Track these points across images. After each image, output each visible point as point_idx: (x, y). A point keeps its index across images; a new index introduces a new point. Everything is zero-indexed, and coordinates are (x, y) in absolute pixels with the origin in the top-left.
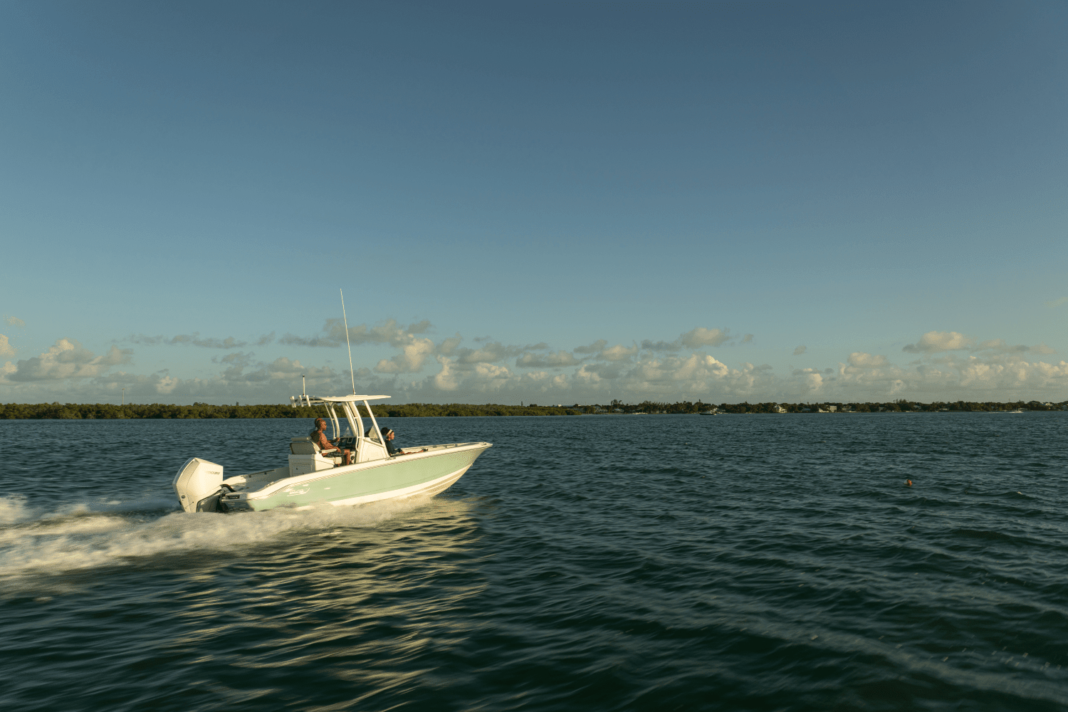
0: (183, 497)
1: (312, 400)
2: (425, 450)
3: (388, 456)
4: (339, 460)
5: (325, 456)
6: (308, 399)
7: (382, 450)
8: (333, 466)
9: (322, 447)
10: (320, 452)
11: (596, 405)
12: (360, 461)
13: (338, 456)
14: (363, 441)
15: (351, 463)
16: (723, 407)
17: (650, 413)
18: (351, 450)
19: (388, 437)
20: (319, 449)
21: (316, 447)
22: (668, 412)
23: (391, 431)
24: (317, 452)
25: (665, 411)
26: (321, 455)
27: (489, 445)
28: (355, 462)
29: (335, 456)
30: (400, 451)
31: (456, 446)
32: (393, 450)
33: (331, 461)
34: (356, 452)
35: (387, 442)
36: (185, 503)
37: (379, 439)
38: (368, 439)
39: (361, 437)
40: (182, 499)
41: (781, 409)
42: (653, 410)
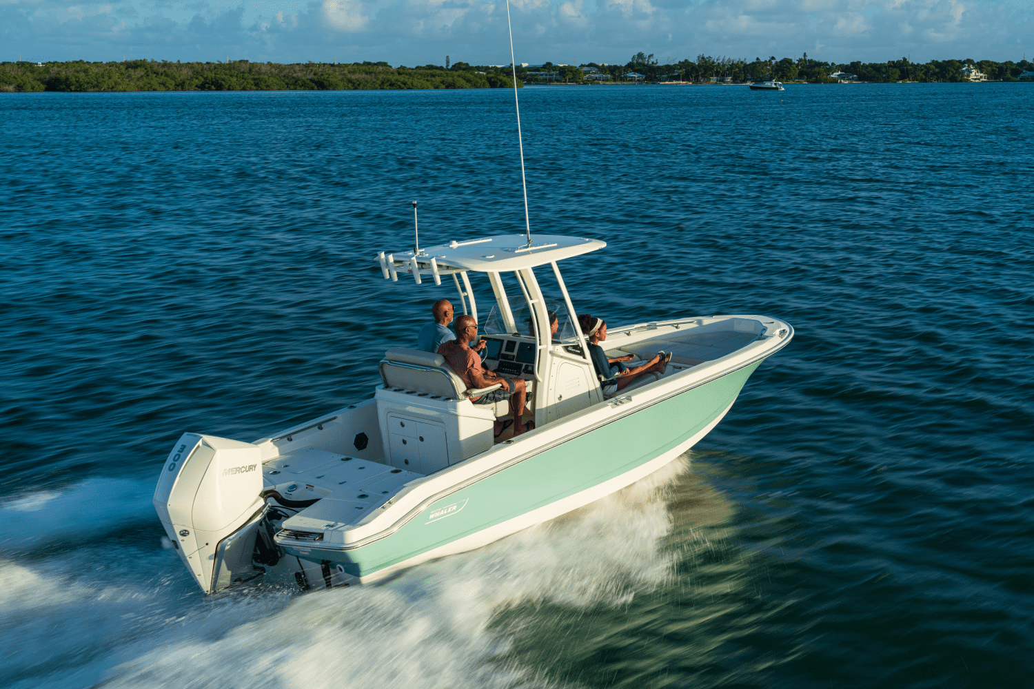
0: (183, 534)
7: (588, 372)
10: (467, 395)
11: (591, 65)
13: (502, 399)
14: (549, 356)
16: (853, 70)
17: (697, 81)
18: (525, 379)
19: (593, 338)
20: (466, 389)
22: (735, 80)
23: (600, 321)
24: (463, 396)
25: (729, 79)
26: (469, 400)
29: (496, 400)
34: (536, 381)
36: (188, 547)
37: (580, 346)
38: (559, 348)
39: (546, 343)
40: (180, 538)
41: (974, 75)
42: (703, 76)
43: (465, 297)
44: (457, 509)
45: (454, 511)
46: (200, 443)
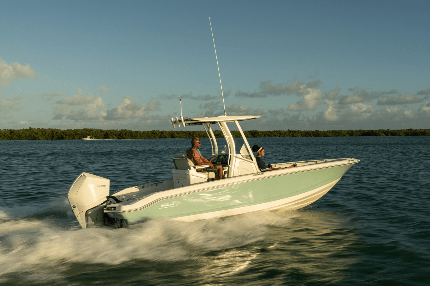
0: (74, 207)
1: (187, 120)
2: (294, 166)
3: (259, 171)
4: (212, 175)
5: (198, 171)
6: (183, 120)
7: (254, 166)
8: (207, 180)
9: (196, 164)
10: (195, 168)
12: (232, 176)
13: (211, 171)
14: (234, 158)
15: (224, 178)
18: (223, 166)
19: (258, 154)
20: (194, 165)
21: (191, 163)
23: (261, 148)
24: (192, 168)
26: (195, 170)
27: (356, 161)
28: (228, 177)
29: (208, 171)
30: (269, 166)
31: (326, 162)
32: (263, 166)
33: (204, 176)
34: (229, 167)
35: (258, 159)
36: (76, 212)
37: (250, 156)
38: (239, 156)
39: (233, 153)
40: (73, 209)
43: (211, 139)
44: (175, 205)
45: (173, 205)
46: (82, 175)
